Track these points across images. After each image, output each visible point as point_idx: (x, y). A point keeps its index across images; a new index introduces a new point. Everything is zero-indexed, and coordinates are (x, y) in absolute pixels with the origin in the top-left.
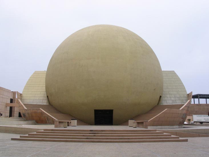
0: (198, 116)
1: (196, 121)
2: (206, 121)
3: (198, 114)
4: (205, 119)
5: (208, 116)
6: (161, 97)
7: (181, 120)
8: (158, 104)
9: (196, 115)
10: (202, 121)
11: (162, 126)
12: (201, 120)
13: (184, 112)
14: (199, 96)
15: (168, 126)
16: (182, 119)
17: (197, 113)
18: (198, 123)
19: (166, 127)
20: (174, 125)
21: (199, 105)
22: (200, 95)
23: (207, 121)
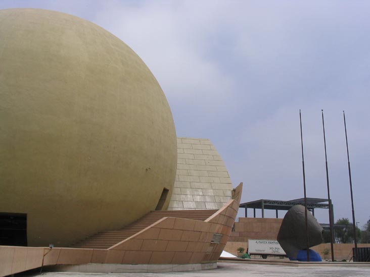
0: (258, 241)
1: (254, 252)
2: (274, 253)
3: (259, 239)
4: (271, 248)
5: (277, 242)
6: (165, 191)
7: (210, 249)
8: (159, 207)
9: (256, 241)
10: (266, 252)
11: (152, 265)
12: (264, 251)
13: (218, 228)
14: (263, 204)
15: (170, 266)
16: (212, 248)
17: (257, 236)
18: (259, 258)
19: (163, 266)
20: (188, 263)
21: (263, 220)
22: (266, 201)
23: (276, 253)
